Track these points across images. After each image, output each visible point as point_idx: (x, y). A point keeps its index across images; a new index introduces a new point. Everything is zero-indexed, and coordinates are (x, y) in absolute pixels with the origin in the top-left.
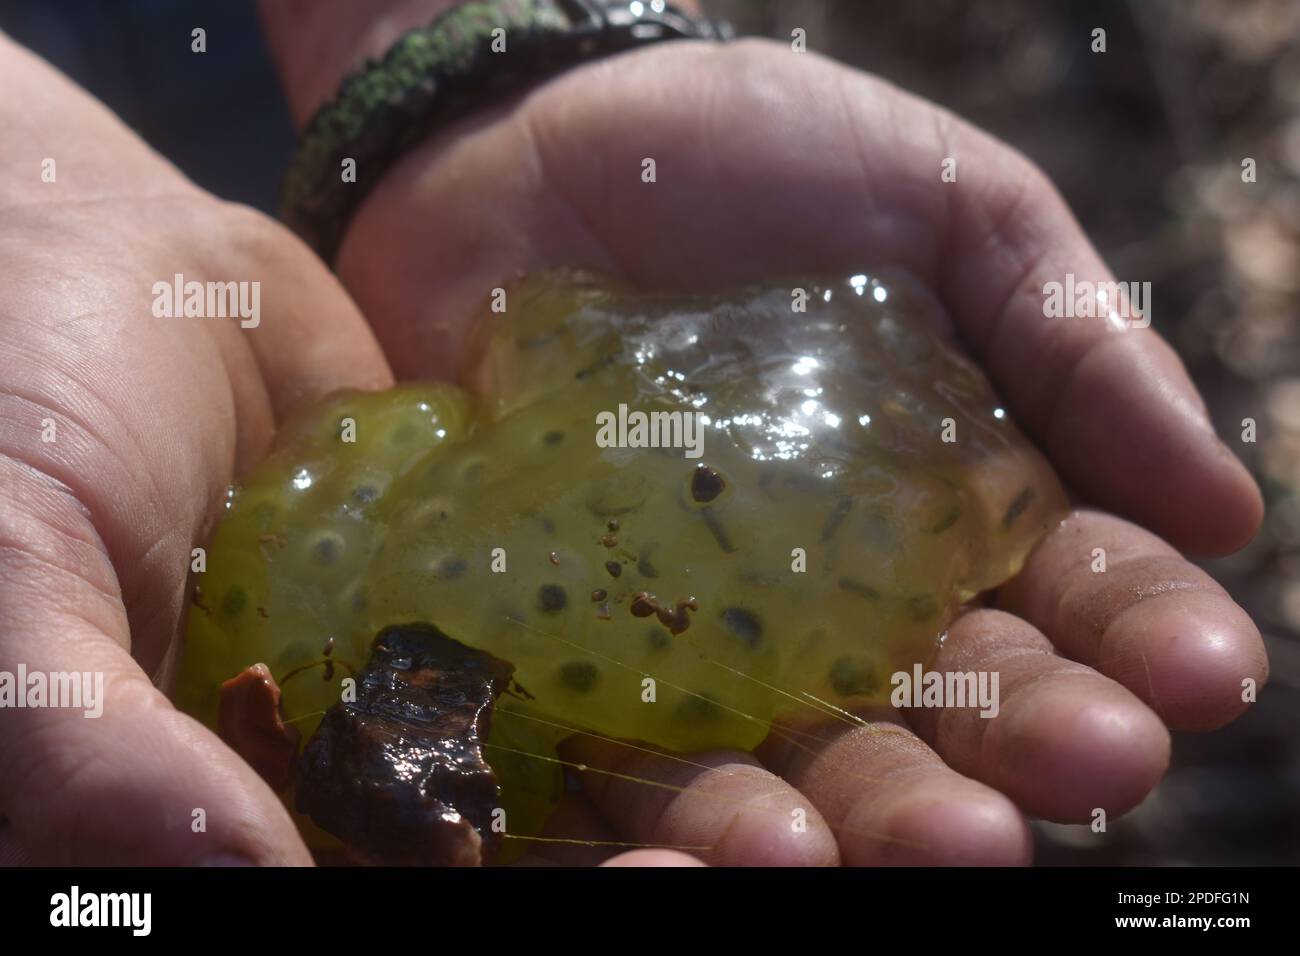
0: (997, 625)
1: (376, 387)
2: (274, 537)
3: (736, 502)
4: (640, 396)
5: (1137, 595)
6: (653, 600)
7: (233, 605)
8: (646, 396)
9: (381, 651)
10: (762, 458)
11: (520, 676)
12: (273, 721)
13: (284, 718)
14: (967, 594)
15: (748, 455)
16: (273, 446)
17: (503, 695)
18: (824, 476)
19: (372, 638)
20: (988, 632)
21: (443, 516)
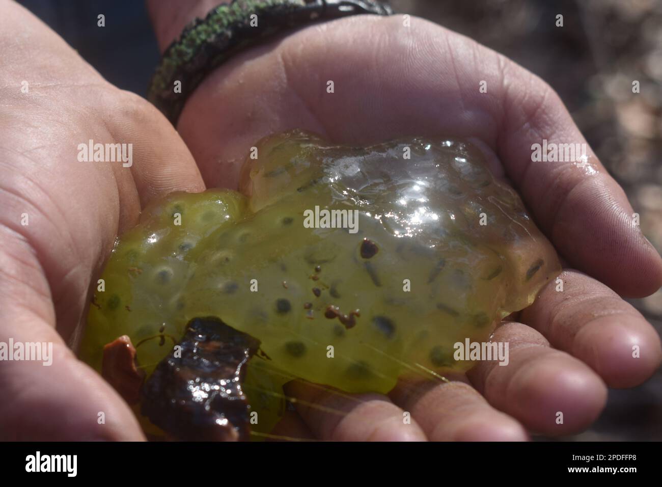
0: (520, 330)
1: (196, 191)
2: (136, 268)
3: (385, 260)
4: (334, 200)
5: (593, 316)
6: (338, 311)
7: (112, 304)
8: (336, 200)
9: (190, 331)
10: (399, 236)
11: (264, 347)
12: (131, 367)
13: (137, 365)
14: (506, 314)
15: (391, 234)
16: (140, 220)
17: (255, 357)
18: (431, 247)
19: (186, 324)
20: (514, 334)
21: (227, 259)
